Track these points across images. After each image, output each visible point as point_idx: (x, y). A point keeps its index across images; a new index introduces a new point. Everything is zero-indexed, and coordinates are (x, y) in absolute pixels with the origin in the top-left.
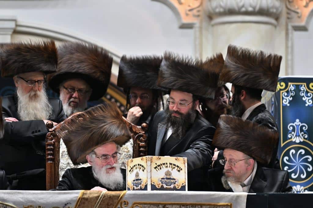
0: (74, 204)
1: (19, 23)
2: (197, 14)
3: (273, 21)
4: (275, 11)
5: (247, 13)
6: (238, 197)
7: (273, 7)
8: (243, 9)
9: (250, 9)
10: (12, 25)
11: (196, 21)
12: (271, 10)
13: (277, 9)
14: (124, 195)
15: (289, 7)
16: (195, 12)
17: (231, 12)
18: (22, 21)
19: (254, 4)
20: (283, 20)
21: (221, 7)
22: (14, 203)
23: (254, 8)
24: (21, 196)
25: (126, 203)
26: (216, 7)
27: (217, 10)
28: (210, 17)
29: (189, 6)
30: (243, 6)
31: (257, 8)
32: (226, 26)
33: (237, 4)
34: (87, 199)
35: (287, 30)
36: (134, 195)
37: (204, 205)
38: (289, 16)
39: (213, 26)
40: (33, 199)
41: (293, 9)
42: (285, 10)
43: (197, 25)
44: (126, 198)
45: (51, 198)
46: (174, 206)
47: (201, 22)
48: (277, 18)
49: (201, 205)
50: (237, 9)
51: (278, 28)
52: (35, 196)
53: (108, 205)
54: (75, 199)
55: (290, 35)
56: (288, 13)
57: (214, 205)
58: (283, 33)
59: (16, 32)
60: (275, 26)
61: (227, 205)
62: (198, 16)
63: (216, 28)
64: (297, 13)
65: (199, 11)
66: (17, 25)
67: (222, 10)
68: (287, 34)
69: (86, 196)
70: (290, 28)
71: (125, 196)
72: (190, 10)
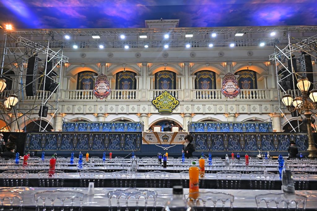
17: (186, 116)
25: (178, 133)
31: (189, 116)
46: (183, 133)
59: (167, 118)
72: (183, 116)
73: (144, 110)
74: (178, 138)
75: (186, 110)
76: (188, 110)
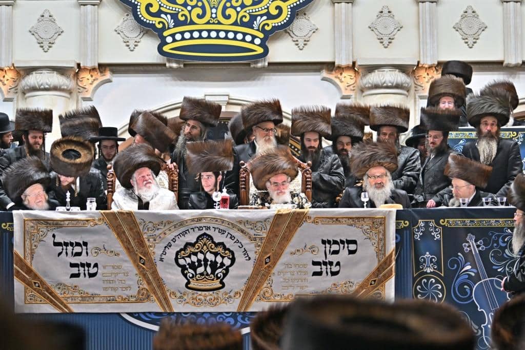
0: (273, 218)
1: (230, 97)
2: (353, 89)
3: (405, 92)
4: (406, 85)
5: (387, 87)
6: (390, 211)
7: (405, 83)
8: (385, 85)
9: (390, 84)
10: (226, 98)
11: (352, 93)
12: (404, 85)
13: (408, 84)
14: (308, 211)
15: (416, 83)
16: (351, 87)
17: (376, 87)
18: (232, 96)
19: (392, 81)
20: (412, 91)
21: (370, 83)
22: (230, 218)
23: (392, 84)
24: (235, 213)
25: (309, 218)
26: (366, 84)
27: (367, 86)
28: (362, 91)
29: (348, 83)
30: (384, 83)
31: (394, 84)
32: (374, 96)
33: (381, 80)
34: (281, 215)
35: (415, 98)
36: (316, 212)
37: (365, 218)
38: (416, 89)
39: (364, 96)
40: (243, 216)
41: (419, 84)
42: (413, 85)
43: (353, 96)
44: (309, 214)
45: (255, 215)
46: (344, 219)
47: (356, 95)
48: (408, 91)
49: (364, 218)
50: (380, 84)
51: (409, 97)
52: (245, 213)
53: (296, 219)
54: (272, 215)
55: (417, 102)
56: (415, 87)
57: (373, 218)
58: (413, 101)
59: (229, 103)
60: (407, 96)
61: (382, 218)
62: (354, 90)
63: (365, 97)
64: (422, 87)
65: (354, 87)
66: (229, 99)
67: (370, 85)
68: (415, 101)
69: (280, 213)
70: (417, 97)
71: (309, 213)
72: (348, 86)
73: (45, 45)
74: (309, 257)
75: (372, 37)
76: (387, 41)
